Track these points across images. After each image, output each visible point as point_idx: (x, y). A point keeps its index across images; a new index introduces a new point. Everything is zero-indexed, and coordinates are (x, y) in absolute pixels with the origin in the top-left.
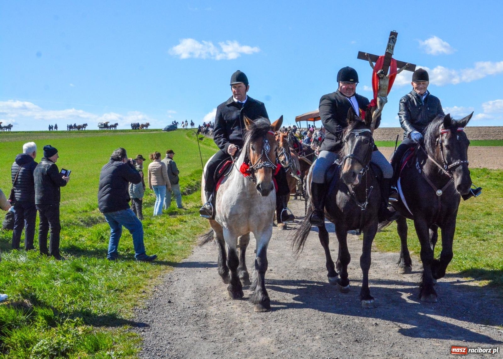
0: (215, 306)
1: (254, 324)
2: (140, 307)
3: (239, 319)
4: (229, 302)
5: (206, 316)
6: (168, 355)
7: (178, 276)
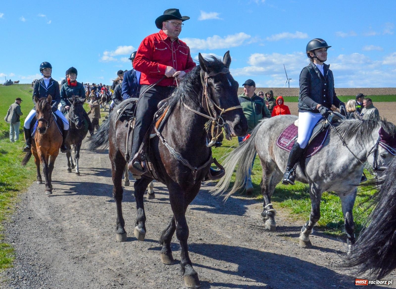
0: (67, 221)
2: (7, 221)
3: (89, 233)
5: (62, 230)
6: (37, 264)
7: (32, 195)
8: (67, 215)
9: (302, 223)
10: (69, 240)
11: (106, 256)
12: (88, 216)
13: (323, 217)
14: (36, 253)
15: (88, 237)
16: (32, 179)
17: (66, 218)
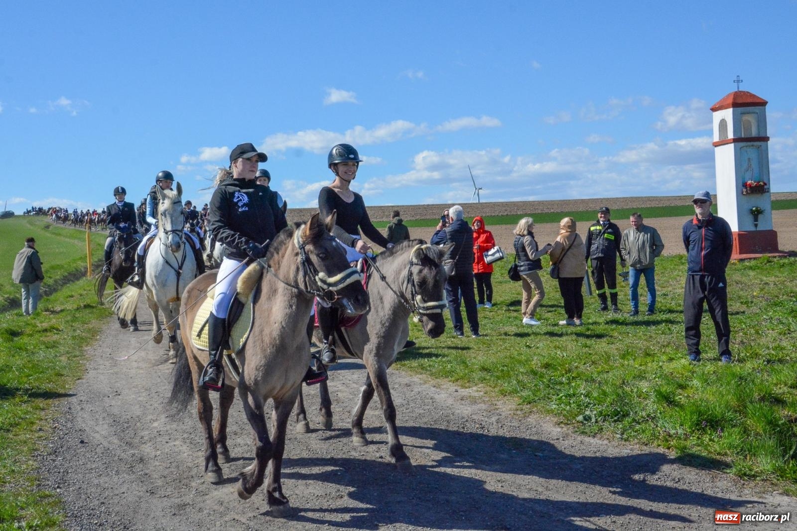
0: (149, 444)
2: (42, 452)
4: (168, 437)
5: (141, 460)
6: (107, 522)
7: (79, 404)
8: (147, 433)
9: (538, 419)
10: (157, 477)
12: (184, 432)
13: (570, 407)
14: (103, 503)
15: (190, 469)
16: (74, 376)
17: (146, 438)
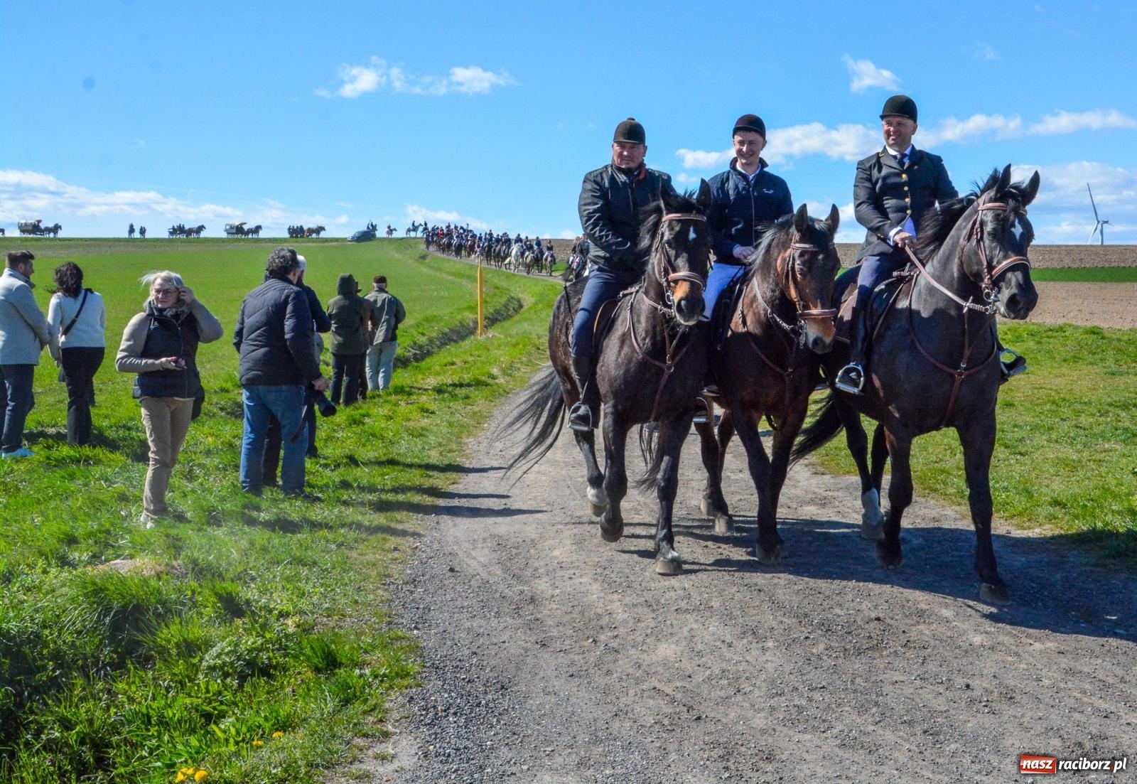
0: (545, 579)
1: (635, 615)
2: (396, 580)
3: (602, 605)
4: (572, 571)
5: (532, 600)
6: (478, 678)
7: (452, 518)
8: (543, 563)
10: (552, 624)
11: (646, 659)
12: (596, 566)
14: (475, 653)
15: (599, 617)
17: (541, 571)
